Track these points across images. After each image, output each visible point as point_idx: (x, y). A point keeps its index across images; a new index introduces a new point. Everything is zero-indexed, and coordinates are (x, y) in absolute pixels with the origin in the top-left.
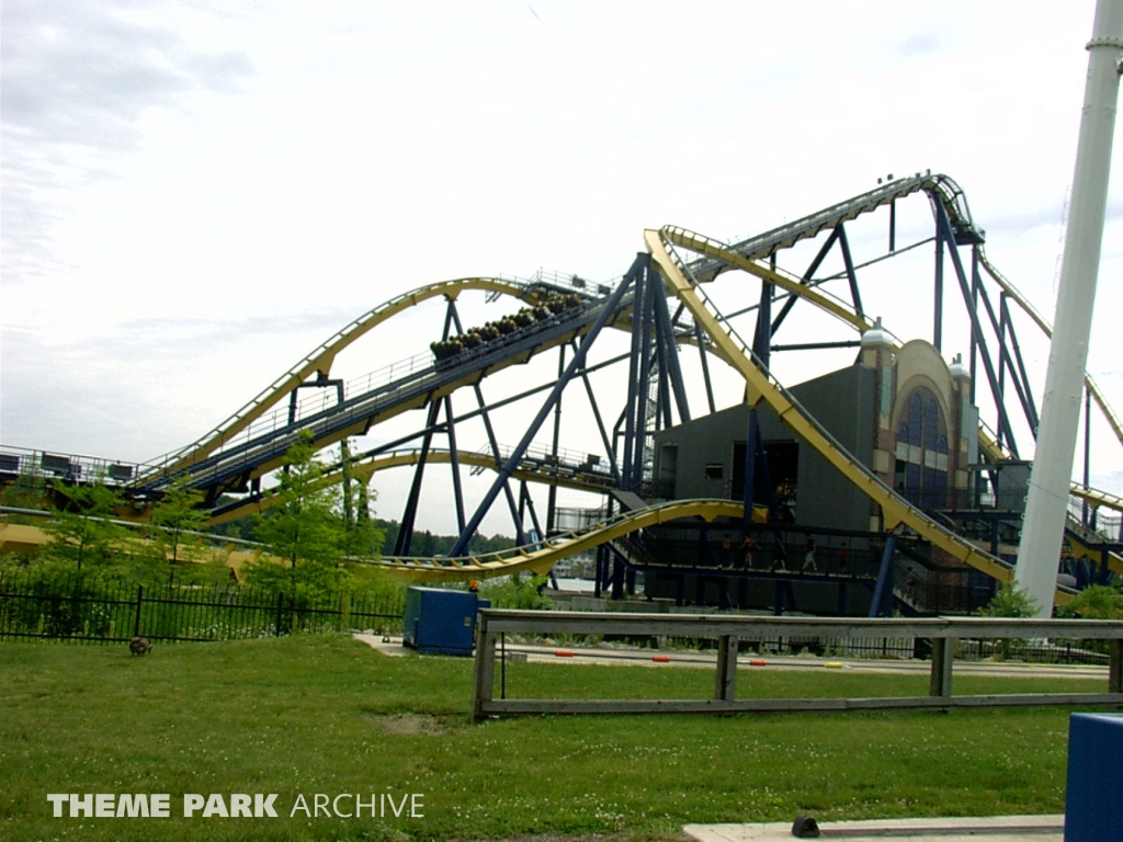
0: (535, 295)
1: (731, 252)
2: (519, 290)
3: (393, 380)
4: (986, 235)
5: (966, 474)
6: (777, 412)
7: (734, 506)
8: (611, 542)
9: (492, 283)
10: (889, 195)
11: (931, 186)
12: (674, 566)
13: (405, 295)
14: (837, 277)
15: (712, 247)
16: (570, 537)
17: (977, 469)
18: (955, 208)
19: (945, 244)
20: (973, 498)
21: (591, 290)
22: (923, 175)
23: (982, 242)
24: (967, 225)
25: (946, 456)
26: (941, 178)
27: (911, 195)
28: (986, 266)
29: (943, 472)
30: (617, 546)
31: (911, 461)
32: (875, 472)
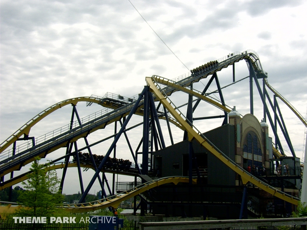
0: (105, 103)
1: (176, 84)
2: (99, 101)
3: (54, 136)
4: (268, 74)
5: (269, 163)
6: (200, 143)
7: (184, 178)
8: (140, 194)
9: (89, 99)
10: (232, 61)
11: (247, 57)
12: (164, 202)
13: (57, 104)
14: (215, 92)
15: (170, 83)
16: (125, 193)
17: (272, 160)
18: (256, 65)
19: (253, 78)
20: (272, 172)
21: (126, 100)
22: (244, 53)
23: (267, 77)
24: (261, 71)
25: (261, 156)
26: (251, 54)
27: (240, 61)
28: (268, 86)
29: (261, 162)
30: (142, 196)
31: (249, 159)
32: (237, 163)
